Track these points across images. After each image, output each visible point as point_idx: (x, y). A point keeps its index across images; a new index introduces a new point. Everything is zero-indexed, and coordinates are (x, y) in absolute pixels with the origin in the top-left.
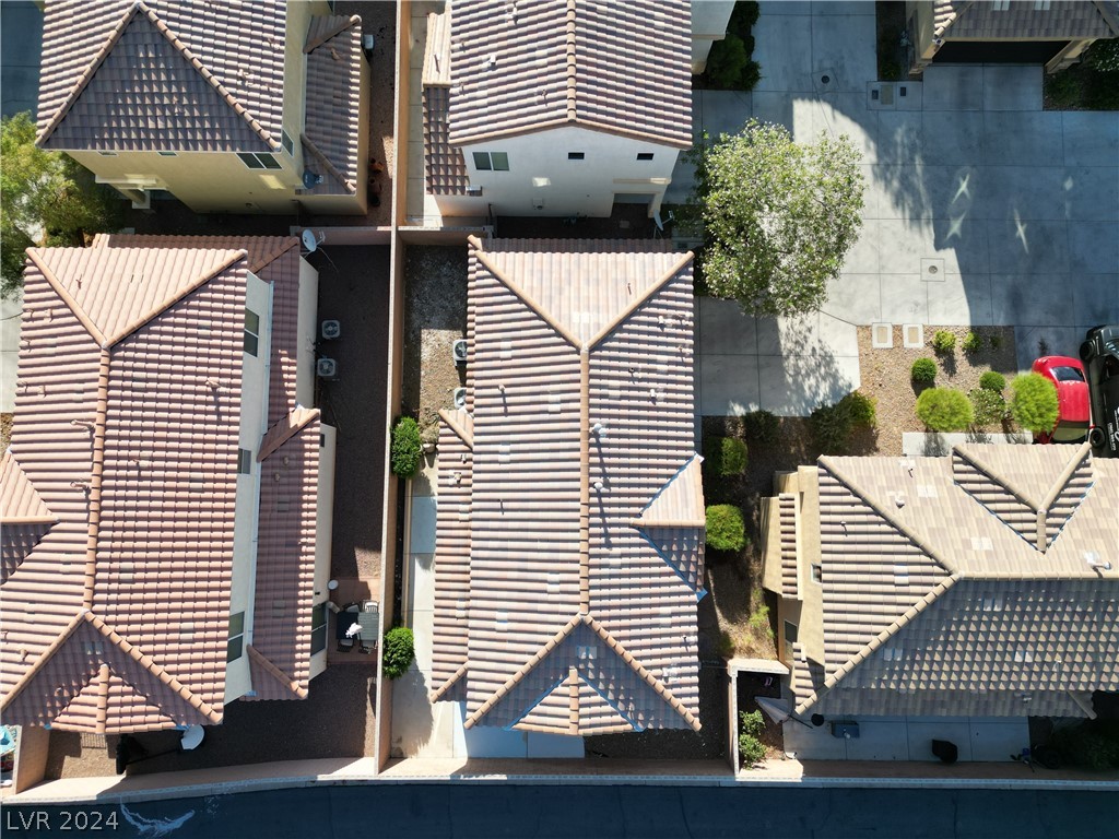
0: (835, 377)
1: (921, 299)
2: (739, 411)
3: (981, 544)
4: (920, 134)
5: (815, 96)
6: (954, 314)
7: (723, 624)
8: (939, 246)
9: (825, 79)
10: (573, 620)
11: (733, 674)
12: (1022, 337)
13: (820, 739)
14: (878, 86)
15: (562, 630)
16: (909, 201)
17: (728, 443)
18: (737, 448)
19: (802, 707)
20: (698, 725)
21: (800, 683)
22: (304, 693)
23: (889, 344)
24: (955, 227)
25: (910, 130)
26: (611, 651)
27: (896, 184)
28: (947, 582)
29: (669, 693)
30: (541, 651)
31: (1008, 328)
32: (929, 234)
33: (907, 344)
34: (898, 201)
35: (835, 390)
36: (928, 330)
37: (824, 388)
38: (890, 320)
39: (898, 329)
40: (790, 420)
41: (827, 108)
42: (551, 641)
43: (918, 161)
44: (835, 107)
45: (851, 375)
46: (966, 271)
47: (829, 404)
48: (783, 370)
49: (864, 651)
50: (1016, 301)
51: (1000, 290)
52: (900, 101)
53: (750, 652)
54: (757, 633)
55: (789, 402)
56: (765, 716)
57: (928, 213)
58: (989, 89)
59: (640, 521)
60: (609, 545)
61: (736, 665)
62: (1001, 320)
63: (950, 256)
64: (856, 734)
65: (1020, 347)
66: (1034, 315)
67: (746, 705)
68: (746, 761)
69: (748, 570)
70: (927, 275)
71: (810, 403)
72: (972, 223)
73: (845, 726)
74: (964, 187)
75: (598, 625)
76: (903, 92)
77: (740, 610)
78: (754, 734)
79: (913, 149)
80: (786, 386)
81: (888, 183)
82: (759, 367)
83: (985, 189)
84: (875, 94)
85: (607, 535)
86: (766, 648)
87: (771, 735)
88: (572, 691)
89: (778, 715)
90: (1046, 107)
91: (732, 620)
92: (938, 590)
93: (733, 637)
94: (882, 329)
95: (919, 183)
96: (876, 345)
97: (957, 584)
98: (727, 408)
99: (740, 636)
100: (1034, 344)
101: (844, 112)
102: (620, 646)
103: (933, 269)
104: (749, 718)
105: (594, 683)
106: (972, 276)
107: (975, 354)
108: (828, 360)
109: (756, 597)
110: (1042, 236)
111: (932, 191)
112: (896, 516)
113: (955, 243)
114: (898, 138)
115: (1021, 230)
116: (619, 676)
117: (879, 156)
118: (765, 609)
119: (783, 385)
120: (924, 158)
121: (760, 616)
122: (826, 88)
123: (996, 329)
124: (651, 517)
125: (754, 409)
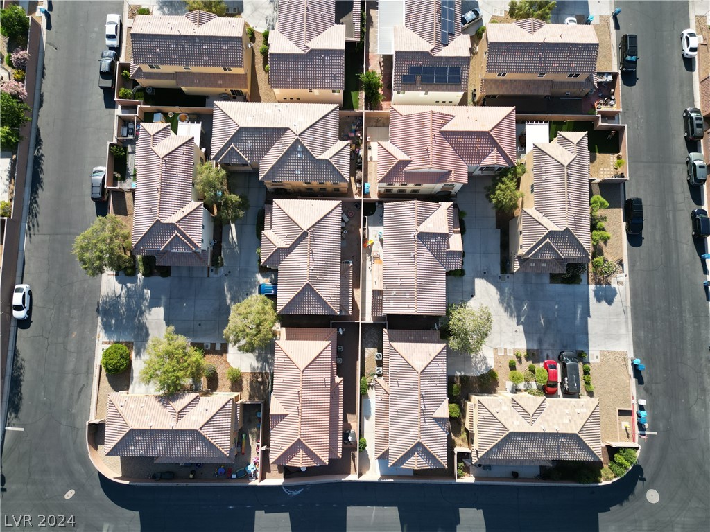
0: (487, 364)
1: (513, 341)
2: (458, 374)
3: (517, 423)
4: (513, 290)
5: (481, 277)
6: (522, 346)
7: (453, 437)
8: (518, 324)
9: (485, 273)
10: (417, 441)
11: (456, 453)
12: (542, 353)
13: (481, 471)
14: (500, 275)
15: (414, 444)
16: (509, 309)
17: (455, 386)
18: (458, 387)
19: (474, 462)
20: (447, 467)
21: (474, 455)
22: (341, 457)
23: (503, 354)
24: (523, 319)
25: (509, 289)
26: (426, 449)
27: (505, 305)
28: (507, 433)
29: (439, 459)
30: (409, 448)
31: (537, 350)
32: (515, 320)
33: (508, 354)
34: (506, 310)
35: (487, 368)
36: (514, 350)
37: (484, 367)
38: (503, 346)
39: (505, 349)
40: (473, 377)
41: (485, 281)
42: (411, 446)
43: (512, 298)
44: (487, 281)
45: (491, 363)
46: (526, 332)
47: (485, 372)
48: (472, 362)
49: (488, 449)
50: (540, 342)
51: (536, 338)
52: (507, 280)
53: (461, 445)
54: (463, 440)
55: (473, 372)
56: (465, 464)
57: (515, 314)
58: (534, 277)
59: (433, 416)
60: (425, 422)
61: (457, 450)
62: (535, 348)
63: (521, 327)
64: (490, 469)
65: (541, 356)
66: (545, 346)
67: (459, 461)
68: (459, 477)
69: (460, 422)
70: (514, 333)
71: (479, 372)
72: (528, 318)
73: (487, 467)
74: (525, 307)
75: (423, 443)
76: (508, 277)
77: (458, 433)
78: (461, 469)
79: (510, 294)
80: (473, 367)
81: (503, 304)
82: (464, 361)
83: (532, 307)
84: (500, 278)
85: (425, 420)
86: (465, 444)
87: (466, 469)
88: (416, 458)
89: (468, 464)
90: (550, 283)
91: (456, 436)
92: (505, 435)
93: (456, 441)
94: (501, 349)
95: (512, 305)
96: (499, 354)
97: (510, 433)
98: (455, 373)
99: (458, 441)
100: (545, 355)
101: (490, 283)
102: (428, 447)
103: (516, 331)
104: (460, 465)
105: (421, 456)
106: (527, 334)
107: (528, 358)
108: (485, 358)
109: (462, 430)
110: (548, 322)
111: (516, 308)
112: (496, 415)
113: (523, 323)
114: (506, 291)
115: (542, 320)
116: (427, 455)
117: (501, 296)
118: (465, 433)
119: (471, 366)
120: (514, 297)
121: (464, 435)
122: (485, 275)
123: (534, 350)
124: (436, 415)
125: (463, 374)
